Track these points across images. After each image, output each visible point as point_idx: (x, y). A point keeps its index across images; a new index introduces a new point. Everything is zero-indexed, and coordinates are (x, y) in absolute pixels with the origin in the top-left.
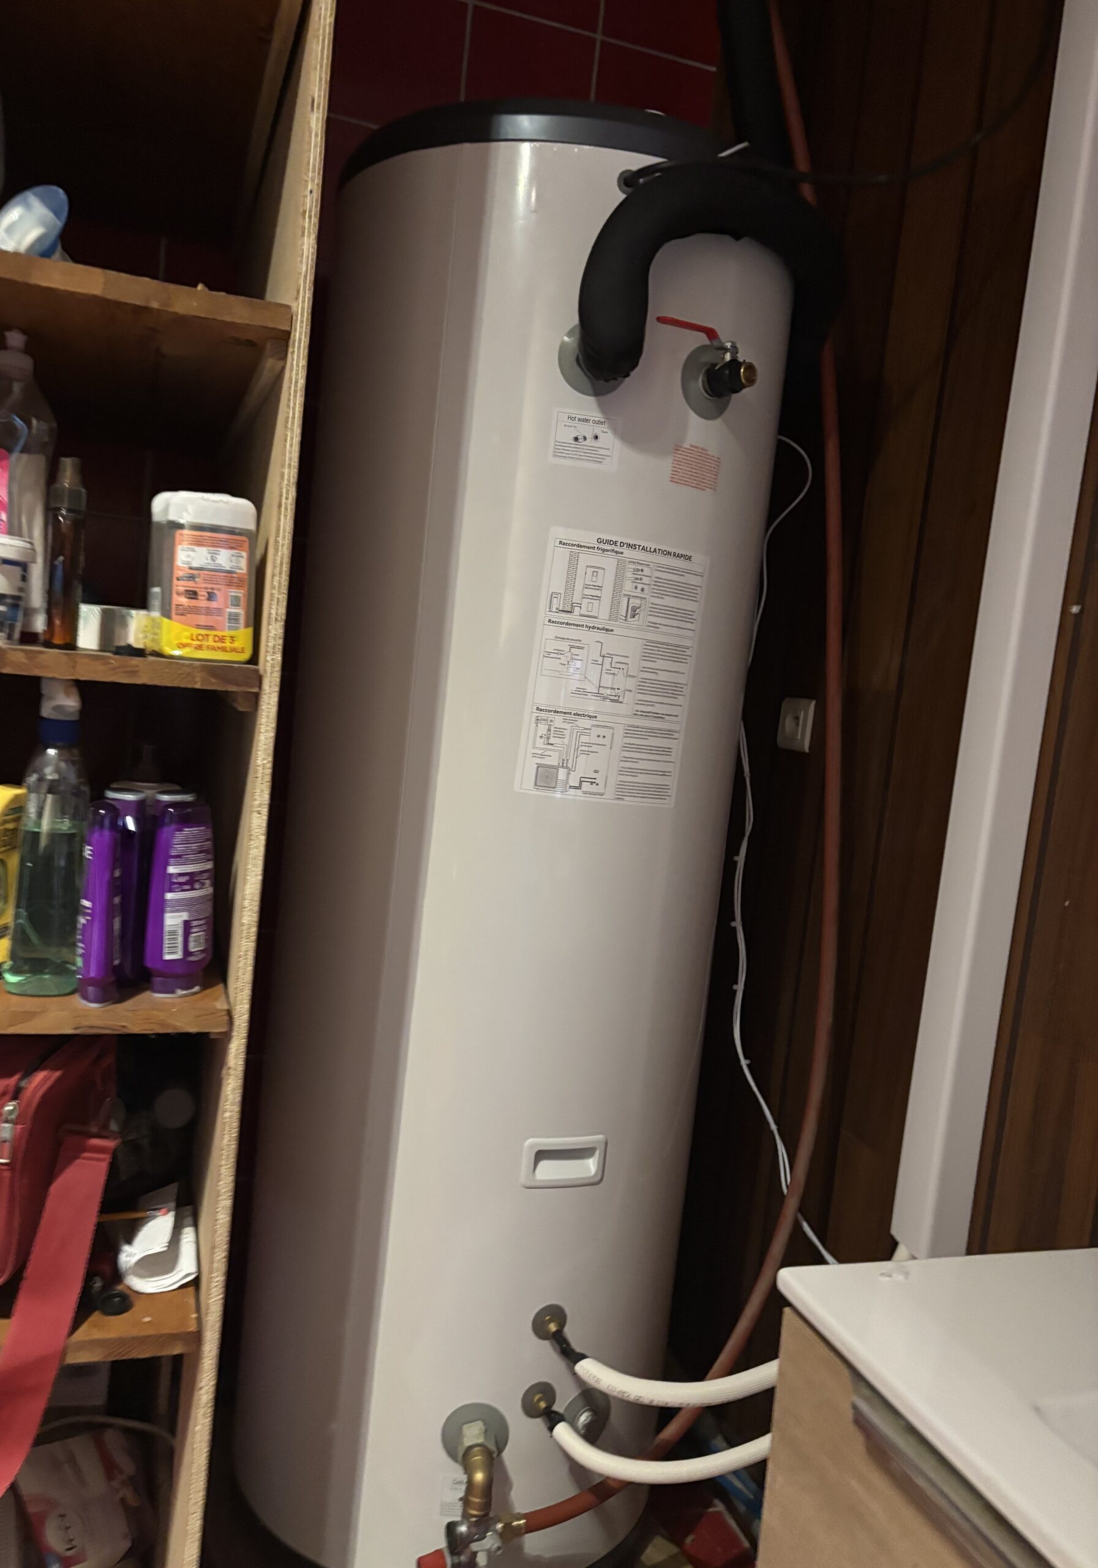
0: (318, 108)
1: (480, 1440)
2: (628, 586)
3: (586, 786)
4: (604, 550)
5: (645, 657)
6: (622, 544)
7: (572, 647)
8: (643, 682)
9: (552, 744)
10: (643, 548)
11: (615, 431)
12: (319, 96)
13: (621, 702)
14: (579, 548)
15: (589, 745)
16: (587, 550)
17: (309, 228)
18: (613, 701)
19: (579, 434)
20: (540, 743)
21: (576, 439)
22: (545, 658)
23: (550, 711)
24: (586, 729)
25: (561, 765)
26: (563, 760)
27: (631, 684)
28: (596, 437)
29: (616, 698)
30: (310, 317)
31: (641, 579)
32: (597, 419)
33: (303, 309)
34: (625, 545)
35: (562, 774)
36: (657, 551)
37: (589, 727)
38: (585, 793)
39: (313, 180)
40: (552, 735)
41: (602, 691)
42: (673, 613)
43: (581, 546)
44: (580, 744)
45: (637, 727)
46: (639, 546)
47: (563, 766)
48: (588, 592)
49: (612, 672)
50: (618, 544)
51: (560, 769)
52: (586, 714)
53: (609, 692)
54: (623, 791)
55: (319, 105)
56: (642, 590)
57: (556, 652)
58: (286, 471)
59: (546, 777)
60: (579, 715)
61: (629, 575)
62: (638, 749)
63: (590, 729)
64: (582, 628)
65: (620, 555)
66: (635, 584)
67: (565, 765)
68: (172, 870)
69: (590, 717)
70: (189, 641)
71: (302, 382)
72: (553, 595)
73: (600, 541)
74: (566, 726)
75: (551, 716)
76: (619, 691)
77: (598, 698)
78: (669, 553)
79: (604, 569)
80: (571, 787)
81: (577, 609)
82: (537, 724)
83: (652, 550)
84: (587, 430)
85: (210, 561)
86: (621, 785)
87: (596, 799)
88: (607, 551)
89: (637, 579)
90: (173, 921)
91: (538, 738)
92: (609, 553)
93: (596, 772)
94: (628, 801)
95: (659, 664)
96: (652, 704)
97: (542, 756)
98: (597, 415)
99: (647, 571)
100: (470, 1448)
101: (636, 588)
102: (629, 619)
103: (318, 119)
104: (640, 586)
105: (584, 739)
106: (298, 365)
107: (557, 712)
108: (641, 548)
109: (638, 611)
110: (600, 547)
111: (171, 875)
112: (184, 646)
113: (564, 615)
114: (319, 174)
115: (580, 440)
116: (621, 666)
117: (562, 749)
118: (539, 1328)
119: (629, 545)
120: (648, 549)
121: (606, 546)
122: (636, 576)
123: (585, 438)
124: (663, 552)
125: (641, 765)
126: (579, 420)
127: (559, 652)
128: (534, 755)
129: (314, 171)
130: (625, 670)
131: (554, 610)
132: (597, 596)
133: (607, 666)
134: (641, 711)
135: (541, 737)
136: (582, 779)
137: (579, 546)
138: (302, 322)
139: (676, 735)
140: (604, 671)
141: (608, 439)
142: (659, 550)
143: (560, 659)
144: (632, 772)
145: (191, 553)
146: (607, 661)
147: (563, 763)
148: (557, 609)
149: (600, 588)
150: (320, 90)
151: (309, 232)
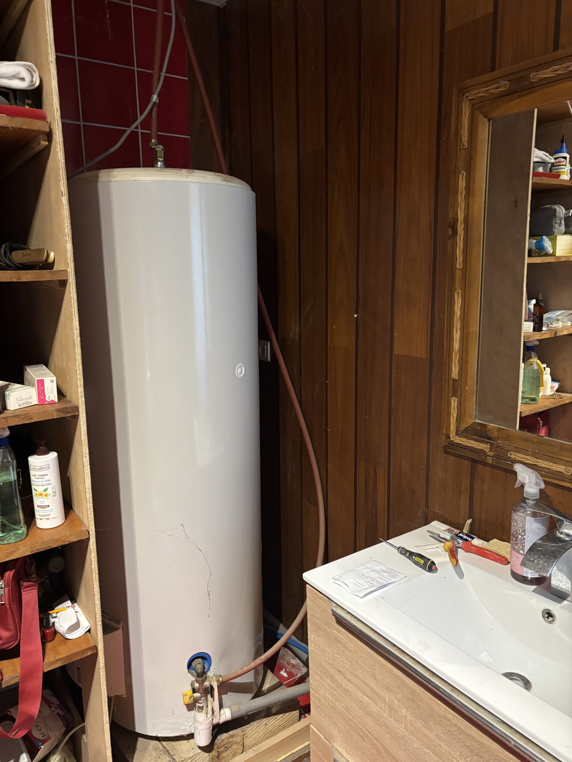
0: (65, 195)
12: (64, 191)
17: (69, 240)
30: (74, 273)
55: (65, 194)
71: (75, 297)
103: (65, 199)
106: (73, 291)
114: (69, 219)
129: (67, 219)
138: (72, 275)
150: (64, 188)
151: (69, 242)
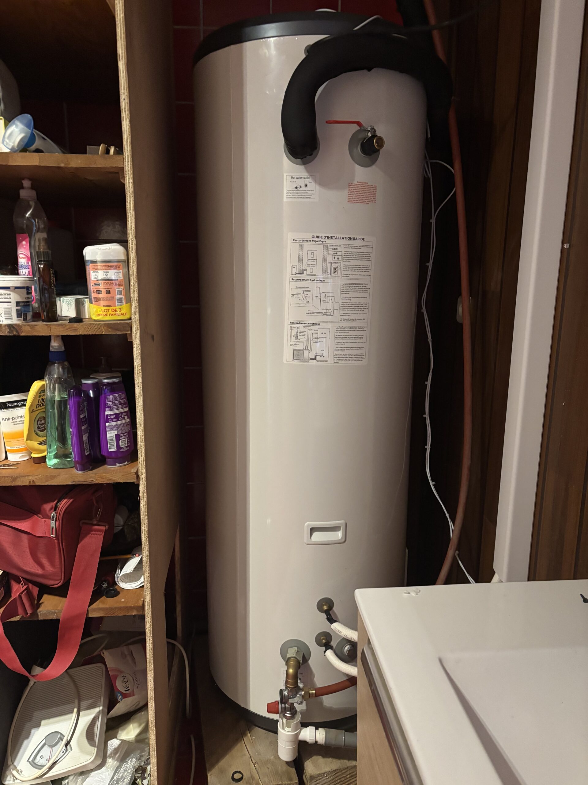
0: (122, 59)
1: (294, 655)
2: (330, 258)
3: (318, 358)
4: (316, 241)
5: (343, 292)
6: (325, 237)
7: (304, 291)
8: (343, 304)
9: (299, 339)
10: (336, 238)
11: (315, 181)
12: (122, 53)
13: (332, 316)
14: (303, 242)
15: (317, 338)
16: (307, 242)
17: (126, 117)
18: (327, 315)
19: (297, 185)
20: (294, 339)
21: (296, 188)
22: (292, 298)
23: (296, 323)
24: (315, 330)
25: (304, 349)
26: (306, 346)
27: (337, 306)
28: (306, 186)
29: (330, 314)
31: (337, 253)
32: (306, 176)
34: (327, 238)
35: (306, 353)
36: (344, 238)
37: (317, 329)
38: (318, 361)
39: (124, 94)
40: (299, 335)
41: (322, 311)
42: (356, 268)
43: (304, 241)
44: (313, 338)
45: (342, 327)
46: (334, 237)
47: (306, 349)
48: (310, 263)
49: (326, 301)
50: (323, 237)
51: (304, 351)
52: (314, 323)
53: (325, 311)
54: (337, 358)
55: (122, 57)
56: (338, 259)
57: (297, 294)
59: (298, 355)
60: (311, 324)
61: (330, 252)
62: (344, 337)
64: (308, 281)
65: (324, 243)
66: (334, 256)
68: (107, 413)
69: (317, 324)
72: (293, 267)
73: (313, 237)
74: (306, 330)
75: (297, 325)
76: (330, 310)
77: (320, 315)
78: (351, 238)
79: (317, 251)
80: (311, 359)
81: (305, 272)
82: (291, 330)
83: (341, 238)
84: (301, 183)
85: (105, 276)
86: (336, 356)
87: (324, 364)
88: (317, 241)
89: (335, 253)
90: (111, 435)
91: (292, 337)
92: (319, 242)
93: (323, 351)
94: (341, 363)
95: (351, 295)
96: (349, 315)
97: (295, 345)
98: (306, 174)
99: (339, 249)
100: (289, 658)
101: (334, 258)
102: (332, 274)
103: (122, 64)
104: (336, 257)
105: (315, 335)
106: (129, 183)
107: (300, 323)
109: (337, 269)
110: (314, 240)
111: (107, 415)
112: (100, 315)
113: (299, 275)
115: (298, 188)
116: (331, 298)
117: (304, 341)
119: (329, 237)
120: (339, 238)
121: (318, 239)
122: (334, 252)
123: (301, 187)
124: (347, 238)
125: (346, 345)
126: (297, 178)
128: (291, 345)
129: (124, 89)
130: (333, 300)
131: (294, 273)
132: (314, 265)
133: (323, 298)
134: (344, 319)
135: (294, 336)
136: (316, 355)
137: (303, 241)
138: (128, 162)
139: (365, 329)
140: (322, 301)
141: (312, 186)
142: (345, 237)
143: (299, 297)
144: (342, 349)
145: (97, 274)
146: (323, 296)
147: (305, 348)
149: (315, 260)
150: (122, 50)
151: (126, 119)
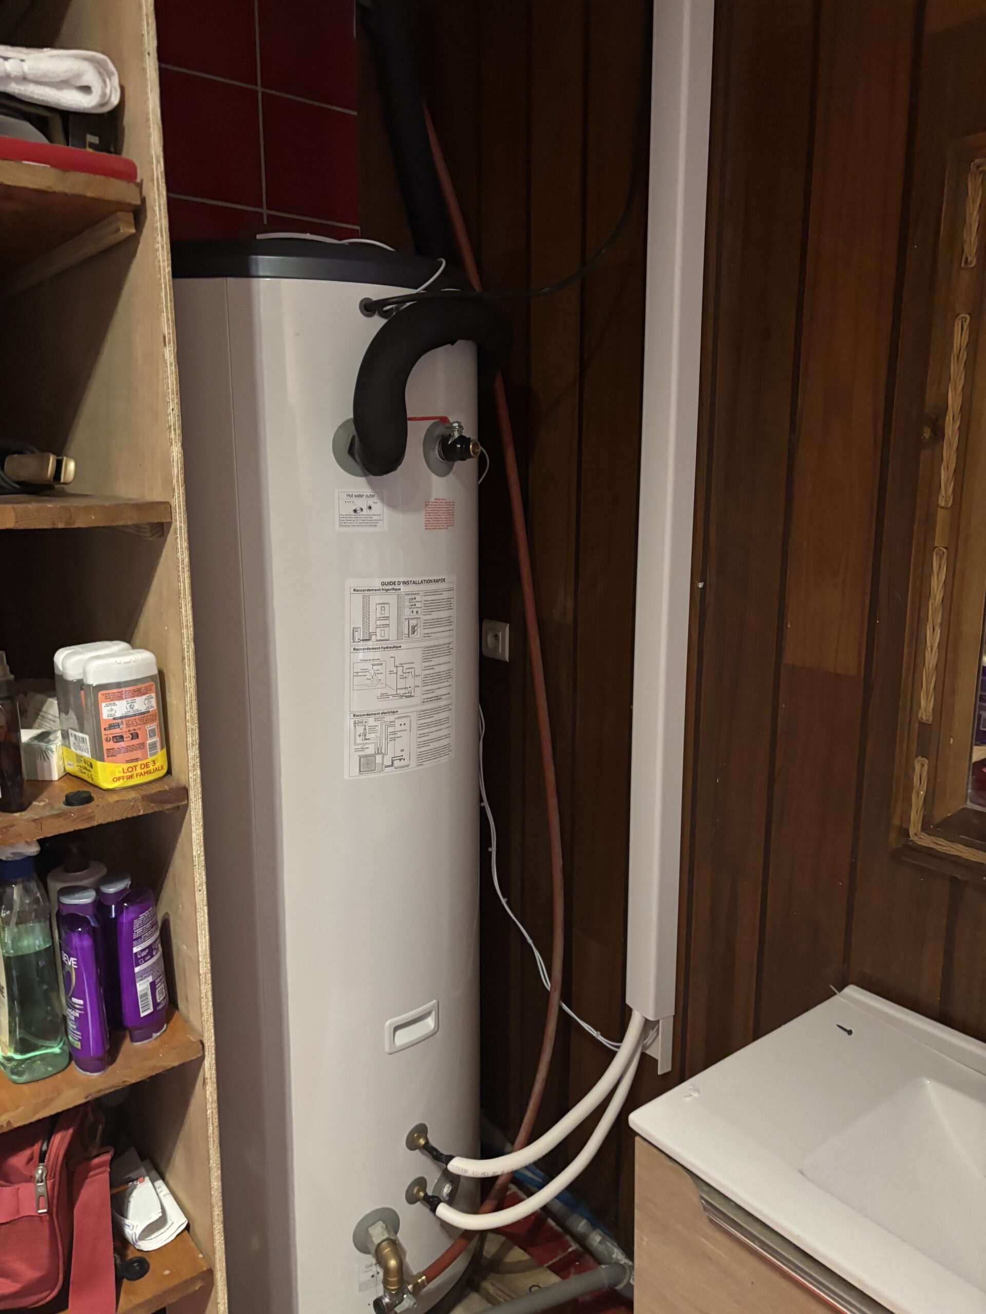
0: (169, 343)
1: (386, 1236)
2: (407, 612)
3: (397, 763)
4: (387, 590)
5: (425, 660)
6: (399, 583)
7: (373, 665)
8: (425, 678)
9: (369, 739)
10: (414, 583)
11: (382, 499)
12: (169, 333)
13: (413, 696)
14: (369, 592)
15: (394, 733)
16: (375, 592)
17: (175, 439)
18: (407, 697)
19: (356, 507)
20: (359, 740)
21: (355, 511)
22: (355, 677)
23: (364, 715)
24: (391, 722)
25: (377, 752)
26: (378, 749)
27: (418, 681)
28: (370, 508)
29: (409, 694)
30: (185, 508)
31: (415, 605)
32: (369, 494)
33: (179, 502)
34: (401, 583)
35: (379, 758)
36: (423, 582)
37: (393, 720)
38: (396, 768)
39: (173, 401)
40: (367, 732)
41: (399, 692)
42: (437, 623)
43: (370, 590)
44: (389, 734)
45: (426, 710)
46: (411, 581)
47: (378, 753)
48: (379, 623)
49: (404, 676)
50: (397, 583)
51: (376, 756)
52: (390, 711)
53: (404, 691)
54: (422, 758)
55: (170, 340)
56: (417, 612)
57: (363, 671)
58: (185, 631)
59: (367, 764)
60: (385, 713)
61: (407, 604)
62: (428, 725)
63: (394, 722)
64: (379, 650)
65: (399, 591)
66: (411, 609)
67: (380, 752)
68: (135, 950)
69: (393, 712)
70: (122, 774)
71: (187, 560)
72: (355, 630)
73: (383, 584)
74: (378, 723)
75: (365, 719)
76: (411, 689)
77: (397, 698)
78: (431, 581)
79: (389, 604)
80: (386, 767)
81: (374, 638)
82: (355, 727)
83: (420, 582)
84: (362, 503)
85: (129, 710)
86: (420, 756)
87: (406, 770)
88: (389, 590)
89: (412, 605)
90: (142, 986)
91: (358, 737)
92: (391, 591)
93: (402, 751)
94: (427, 764)
95: (435, 661)
96: (433, 691)
97: (363, 749)
98: (368, 491)
99: (418, 598)
100: (379, 1244)
101: (412, 612)
102: (411, 635)
103: (170, 351)
104: (415, 610)
105: (391, 729)
106: (182, 548)
107: (369, 715)
108: (412, 582)
109: (416, 628)
110: (384, 588)
111: (136, 954)
112: (119, 779)
113: (365, 643)
114: (177, 394)
115: (358, 512)
116: (410, 670)
117: (375, 741)
118: (411, 1144)
119: (404, 583)
120: (417, 582)
121: (389, 586)
122: (411, 604)
123: (362, 510)
124: (427, 582)
125: (432, 736)
126: (356, 496)
127: (365, 670)
128: (357, 750)
129: (173, 393)
130: (413, 673)
131: (357, 640)
132: (386, 625)
133: (400, 673)
134: (427, 699)
135: (360, 736)
136: (393, 759)
137: (368, 590)
138: (180, 513)
139: (450, 707)
140: (399, 677)
141: (378, 507)
142: (424, 580)
143: (366, 675)
144: (426, 743)
145: (113, 707)
146: (400, 669)
147: (378, 750)
148: (359, 639)
149: (387, 618)
150: (168, 328)
151: (176, 442)
